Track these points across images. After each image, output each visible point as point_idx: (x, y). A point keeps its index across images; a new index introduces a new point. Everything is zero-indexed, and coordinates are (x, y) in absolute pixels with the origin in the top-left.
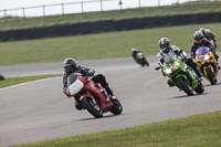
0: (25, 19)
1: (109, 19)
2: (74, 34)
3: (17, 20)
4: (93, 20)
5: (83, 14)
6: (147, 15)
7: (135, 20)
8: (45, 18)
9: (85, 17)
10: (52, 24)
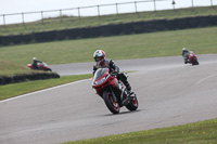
0: (80, 19)
1: (162, 18)
2: (128, 33)
3: (72, 19)
4: (146, 19)
5: (137, 13)
6: (200, 15)
7: (187, 19)
8: (99, 17)
9: (139, 17)
10: (106, 23)
